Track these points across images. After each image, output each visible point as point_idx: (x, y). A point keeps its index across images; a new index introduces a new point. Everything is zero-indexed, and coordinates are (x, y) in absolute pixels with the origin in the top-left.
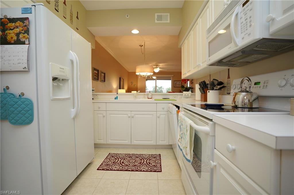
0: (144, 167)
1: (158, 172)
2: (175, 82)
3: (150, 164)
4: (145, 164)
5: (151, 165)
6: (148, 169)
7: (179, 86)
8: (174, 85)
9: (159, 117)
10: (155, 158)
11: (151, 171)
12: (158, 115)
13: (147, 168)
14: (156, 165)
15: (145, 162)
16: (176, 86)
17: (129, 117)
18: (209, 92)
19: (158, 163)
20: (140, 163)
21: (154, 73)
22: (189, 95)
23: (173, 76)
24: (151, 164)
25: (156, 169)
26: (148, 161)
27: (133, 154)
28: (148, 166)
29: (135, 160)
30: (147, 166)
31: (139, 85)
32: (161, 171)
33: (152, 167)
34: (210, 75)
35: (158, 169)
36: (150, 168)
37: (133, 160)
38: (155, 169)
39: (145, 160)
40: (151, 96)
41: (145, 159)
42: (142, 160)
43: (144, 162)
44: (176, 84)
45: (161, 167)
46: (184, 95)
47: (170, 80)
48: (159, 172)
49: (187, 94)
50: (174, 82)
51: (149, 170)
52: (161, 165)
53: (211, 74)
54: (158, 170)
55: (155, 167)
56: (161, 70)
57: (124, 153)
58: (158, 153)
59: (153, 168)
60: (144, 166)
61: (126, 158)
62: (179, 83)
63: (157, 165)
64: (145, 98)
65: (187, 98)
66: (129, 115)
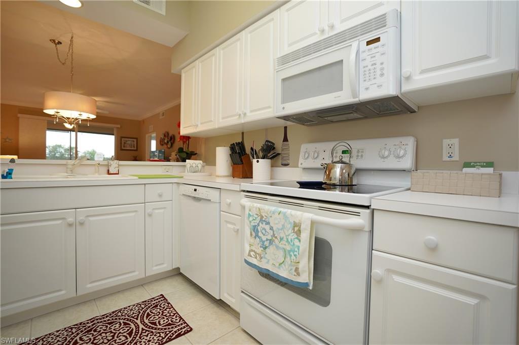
0: (148, 338)
1: (185, 333)
2: (123, 139)
3: (156, 325)
4: (143, 329)
5: (159, 327)
6: (161, 338)
7: (133, 149)
8: (121, 146)
9: (150, 215)
10: (156, 306)
11: (170, 340)
12: (149, 211)
13: (155, 338)
14: (172, 321)
15: (141, 326)
16: (125, 148)
17: (70, 225)
18: (258, 161)
19: (172, 314)
20: (130, 334)
21: (97, 116)
23: (119, 126)
24: (158, 324)
25: (178, 330)
26: (146, 321)
27: (92, 320)
28: (154, 331)
29: (111, 332)
30: (152, 332)
32: (191, 329)
33: (165, 329)
34: (243, 133)
35: (181, 329)
36: (163, 335)
37: (104, 335)
38: (176, 332)
39: (138, 322)
41: (137, 319)
42: (129, 325)
43: (137, 327)
44: (125, 143)
45: (183, 320)
46: (188, 166)
47: (113, 135)
48: (188, 332)
49: (194, 165)
50: (121, 140)
51: (165, 340)
52: (181, 318)
53: (244, 131)
54: (184, 330)
55: (172, 328)
57: (62, 327)
58: (155, 294)
59: (170, 332)
60: (147, 336)
61: (78, 338)
62: (132, 143)
63: (174, 320)
64: (100, 174)
65: (194, 172)
66: (71, 220)
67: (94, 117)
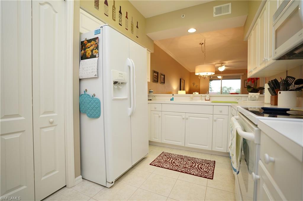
0: (195, 171)
1: (208, 178)
2: (246, 81)
3: (201, 169)
4: (196, 168)
5: (202, 170)
6: (198, 174)
8: (244, 85)
9: (215, 121)
10: (209, 164)
11: (201, 176)
12: (215, 118)
13: (197, 173)
14: (208, 172)
15: (196, 166)
17: (183, 119)
18: (280, 93)
19: (211, 169)
20: (191, 166)
22: (257, 97)
23: (243, 74)
24: (202, 169)
25: (207, 176)
26: (200, 166)
27: (185, 156)
28: (199, 170)
29: (187, 162)
30: (198, 170)
31: (202, 86)
32: (212, 179)
33: (203, 172)
34: (287, 71)
35: (209, 176)
36: (200, 173)
37: (184, 162)
38: (205, 175)
39: (197, 165)
40: (209, 98)
41: (197, 164)
42: (194, 164)
43: (195, 166)
45: (213, 174)
46: (249, 96)
47: (240, 79)
48: (210, 179)
49: (253, 96)
50: (244, 82)
51: (199, 175)
52: (213, 173)
54: (209, 177)
55: (206, 173)
56: (227, 68)
57: (177, 154)
58: (212, 160)
59: (204, 174)
60: (195, 170)
61: (178, 159)
63: (209, 172)
64: (202, 100)
65: (253, 101)
66: (184, 117)
67: (214, 73)
